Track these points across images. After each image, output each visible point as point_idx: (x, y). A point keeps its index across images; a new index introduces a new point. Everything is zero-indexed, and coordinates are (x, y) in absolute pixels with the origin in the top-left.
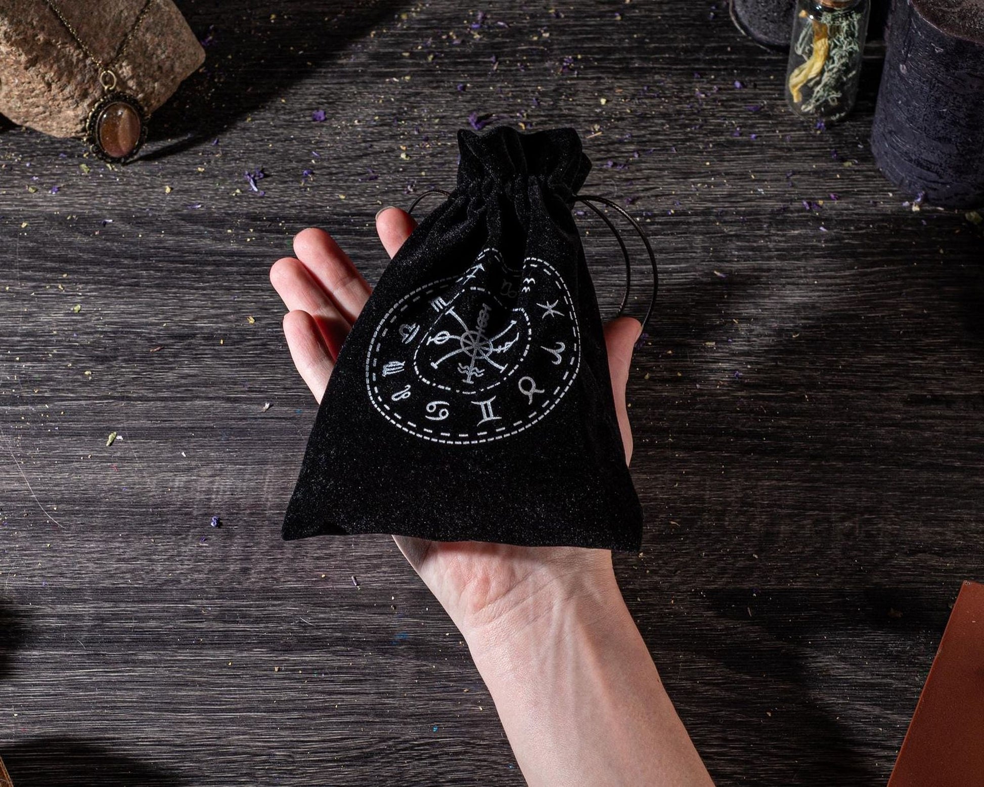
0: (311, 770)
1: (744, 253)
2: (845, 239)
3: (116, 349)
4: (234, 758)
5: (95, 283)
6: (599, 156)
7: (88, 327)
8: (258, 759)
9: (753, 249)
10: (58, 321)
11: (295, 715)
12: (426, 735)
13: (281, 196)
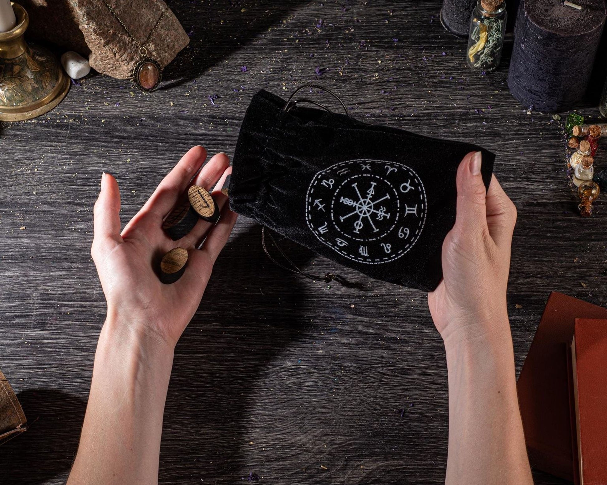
0: (240, 381)
1: (447, 134)
2: (495, 128)
3: (147, 180)
4: (203, 375)
5: (137, 149)
6: (377, 88)
7: (133, 170)
8: (214, 376)
9: (451, 132)
10: (119, 167)
11: (232, 355)
12: (295, 364)
13: (226, 107)
